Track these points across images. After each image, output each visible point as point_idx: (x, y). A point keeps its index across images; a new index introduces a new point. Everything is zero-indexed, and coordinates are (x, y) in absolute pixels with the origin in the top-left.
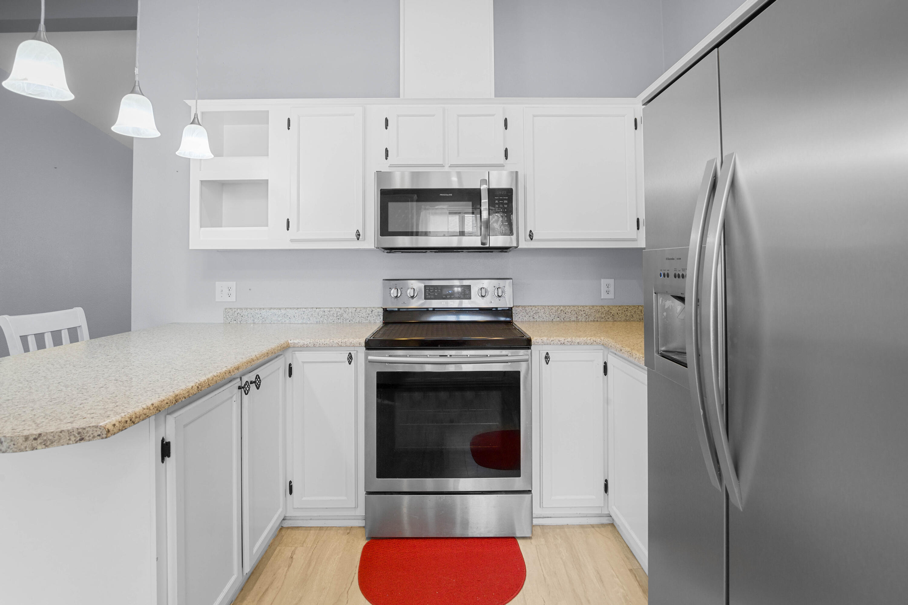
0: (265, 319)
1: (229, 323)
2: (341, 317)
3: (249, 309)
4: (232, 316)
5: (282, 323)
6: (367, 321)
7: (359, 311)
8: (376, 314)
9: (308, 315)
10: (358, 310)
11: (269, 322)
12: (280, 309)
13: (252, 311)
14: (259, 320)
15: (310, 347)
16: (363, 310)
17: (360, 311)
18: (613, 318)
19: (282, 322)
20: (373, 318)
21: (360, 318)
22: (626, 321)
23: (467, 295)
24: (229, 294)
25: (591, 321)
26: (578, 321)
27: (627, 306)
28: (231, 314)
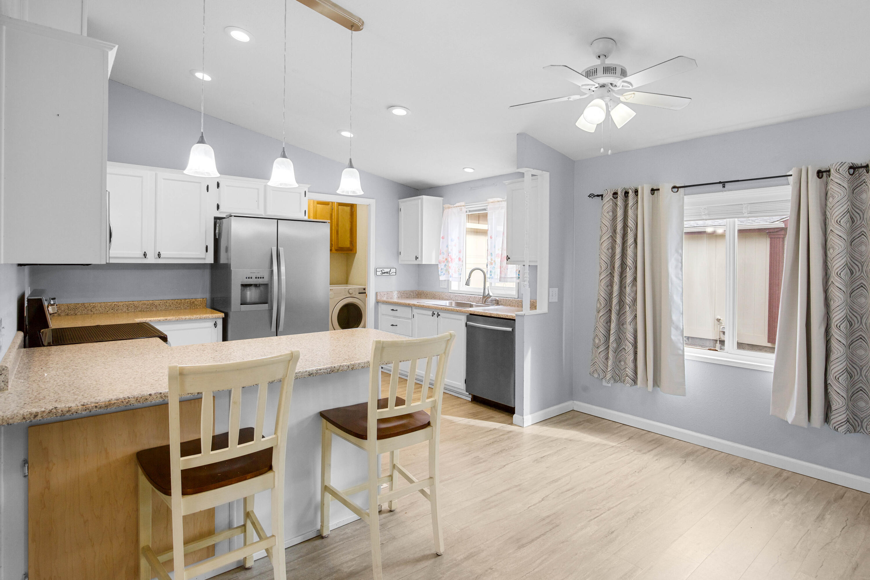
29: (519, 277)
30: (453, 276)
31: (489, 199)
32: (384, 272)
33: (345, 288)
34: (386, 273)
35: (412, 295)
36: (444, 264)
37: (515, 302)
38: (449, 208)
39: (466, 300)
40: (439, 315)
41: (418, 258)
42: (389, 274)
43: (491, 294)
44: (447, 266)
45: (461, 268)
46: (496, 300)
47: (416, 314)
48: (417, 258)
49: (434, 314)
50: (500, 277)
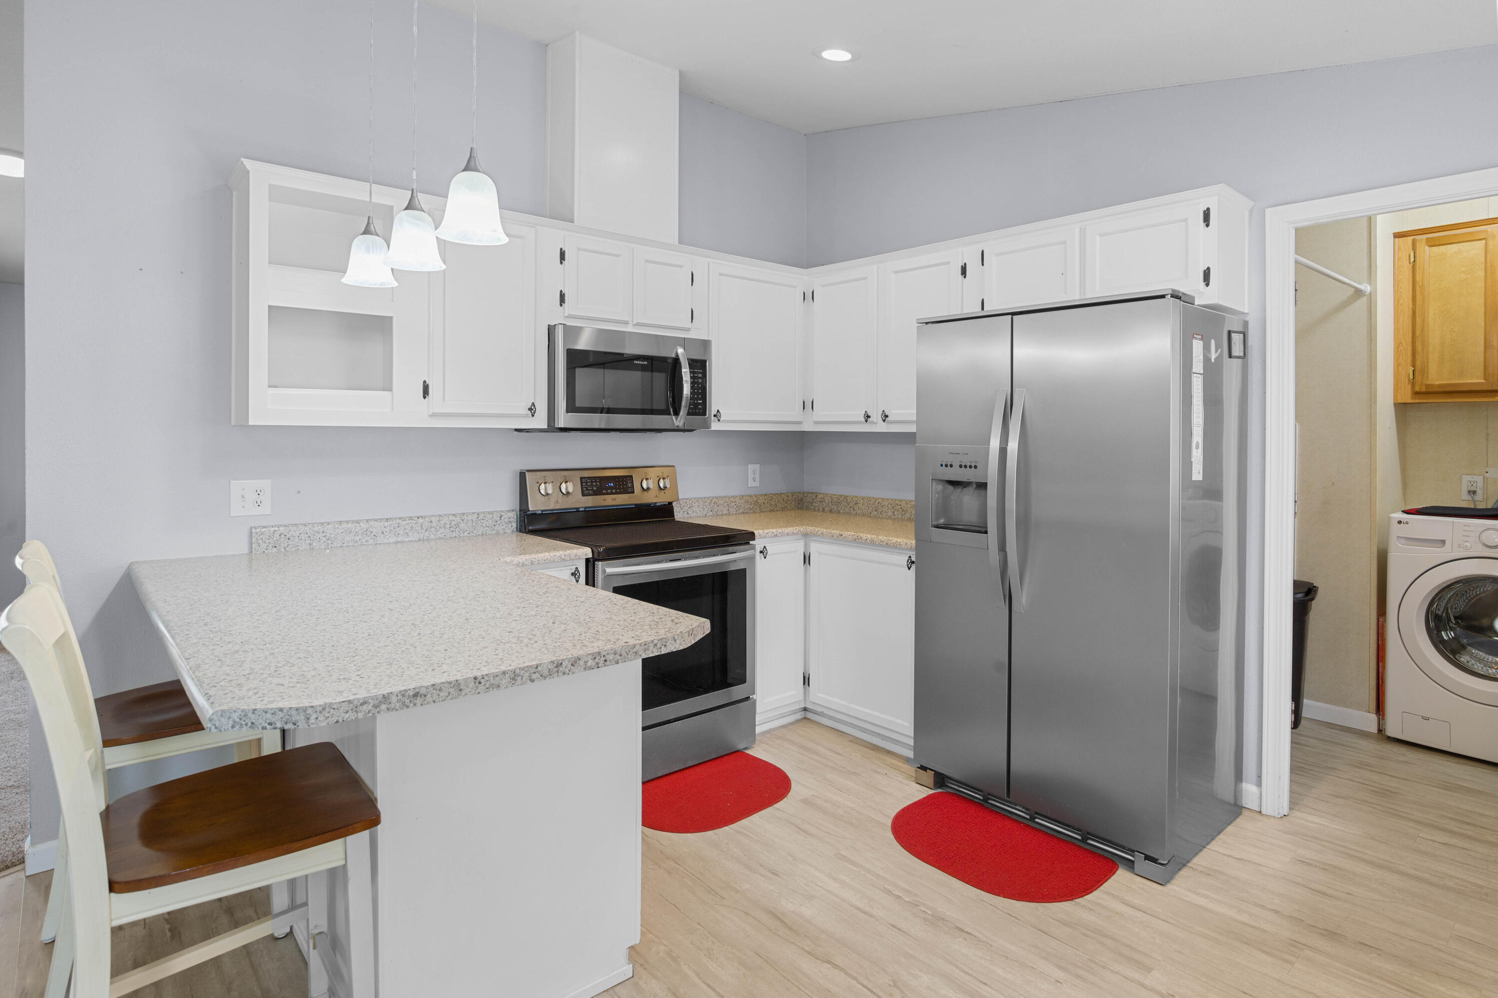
0: (331, 541)
1: (264, 552)
2: (457, 528)
3: (301, 526)
4: (269, 539)
5: (361, 545)
6: (494, 532)
7: (482, 518)
8: (507, 520)
9: (405, 529)
10: (481, 516)
11: (339, 545)
12: (358, 522)
13: (307, 528)
14: (320, 543)
15: (526, 565)
16: (488, 516)
17: (484, 518)
18: (760, 509)
19: (362, 542)
20: (503, 527)
21: (484, 527)
22: (772, 511)
23: (630, 488)
24: (259, 502)
25: (741, 513)
26: (729, 514)
27: (772, 494)
28: (268, 537)
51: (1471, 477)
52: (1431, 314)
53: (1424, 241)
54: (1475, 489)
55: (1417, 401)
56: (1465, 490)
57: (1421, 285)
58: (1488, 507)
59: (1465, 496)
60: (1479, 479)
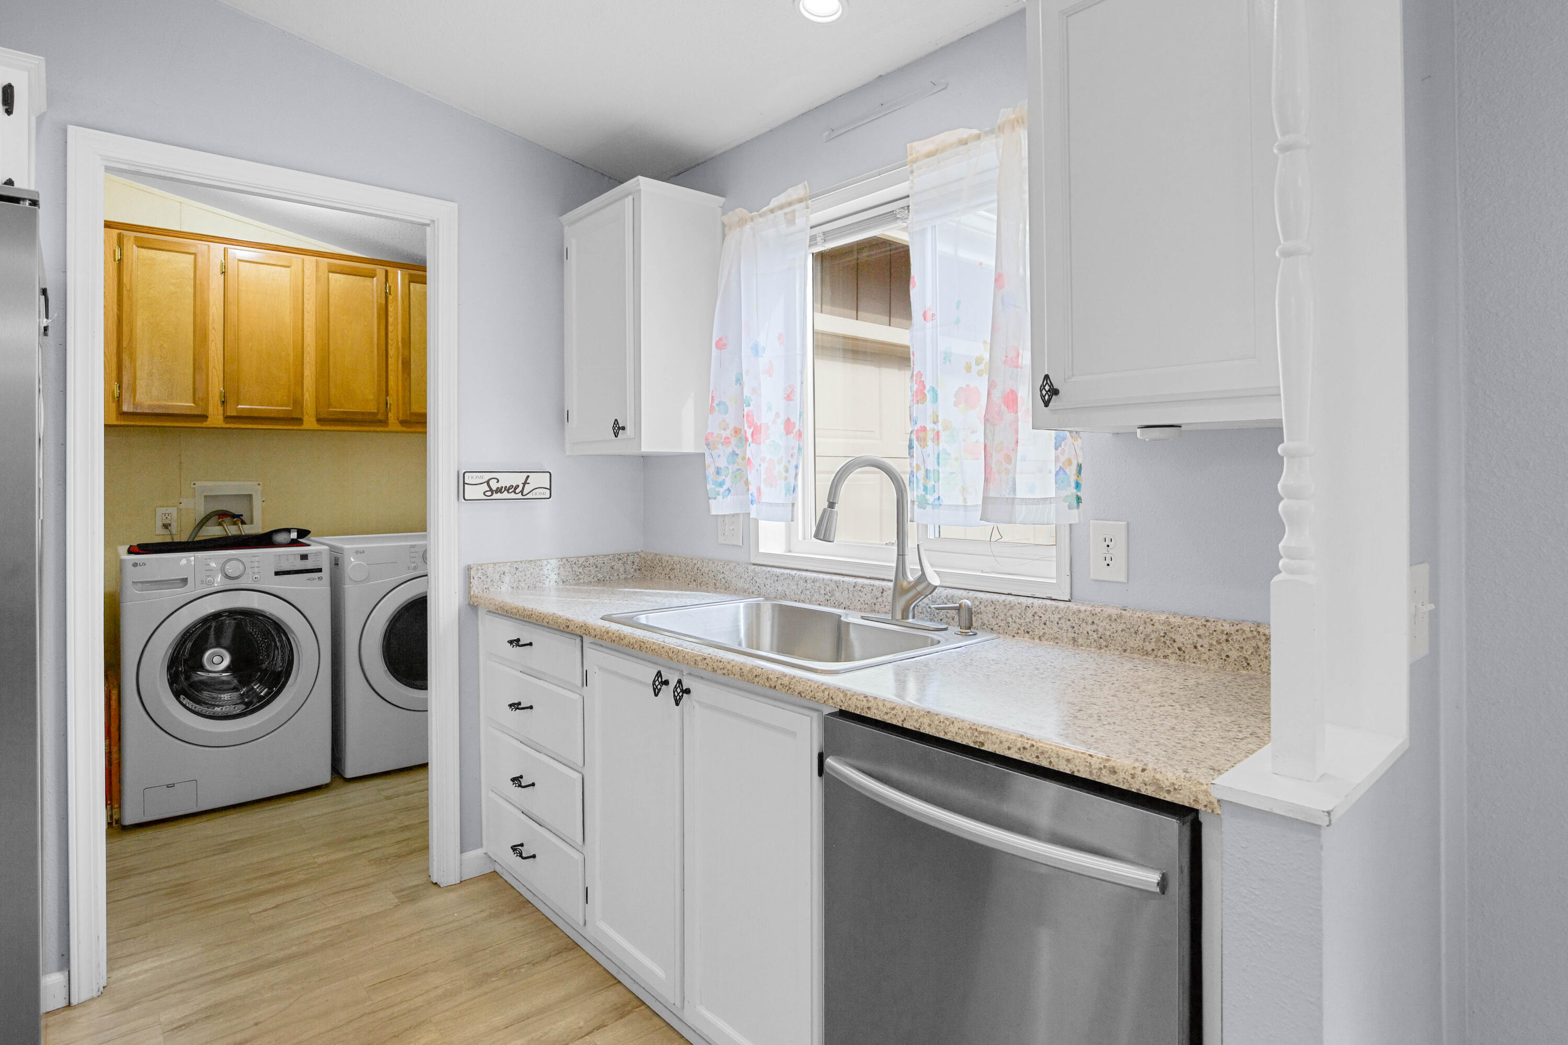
29: (1079, 499)
30: (764, 499)
31: (915, 144)
32: (499, 485)
33: (412, 546)
34: (507, 489)
35: (622, 570)
36: (729, 450)
37: (1056, 617)
38: (742, 222)
39: (816, 596)
40: (688, 691)
41: (623, 428)
42: (520, 496)
43: (934, 580)
44: (739, 460)
45: (793, 463)
46: (958, 609)
47: (597, 670)
48: (618, 428)
49: (666, 683)
50: (984, 498)
51: (165, 508)
52: (139, 323)
53: (132, 239)
54: (169, 522)
55: (123, 423)
56: (159, 524)
57: (128, 288)
58: (182, 541)
59: (160, 530)
60: (173, 511)
